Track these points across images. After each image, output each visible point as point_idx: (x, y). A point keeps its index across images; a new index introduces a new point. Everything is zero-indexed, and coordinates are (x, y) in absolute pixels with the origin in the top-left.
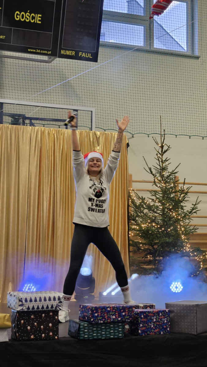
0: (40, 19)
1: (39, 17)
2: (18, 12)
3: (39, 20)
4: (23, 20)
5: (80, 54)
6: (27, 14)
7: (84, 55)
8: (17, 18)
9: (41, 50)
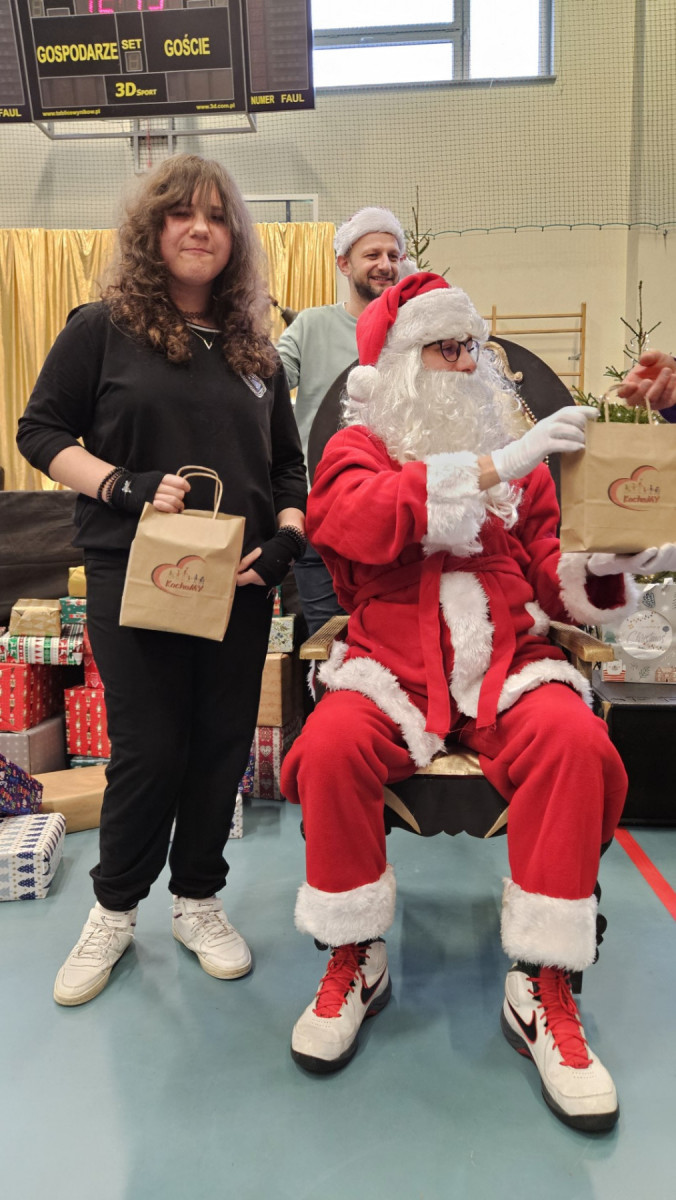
0: (207, 46)
1: (206, 43)
2: (168, 41)
3: (207, 49)
4: (179, 54)
5: (283, 97)
6: (186, 40)
7: (290, 99)
8: (169, 51)
9: (218, 103)
